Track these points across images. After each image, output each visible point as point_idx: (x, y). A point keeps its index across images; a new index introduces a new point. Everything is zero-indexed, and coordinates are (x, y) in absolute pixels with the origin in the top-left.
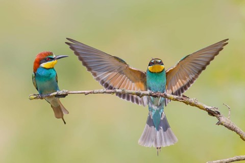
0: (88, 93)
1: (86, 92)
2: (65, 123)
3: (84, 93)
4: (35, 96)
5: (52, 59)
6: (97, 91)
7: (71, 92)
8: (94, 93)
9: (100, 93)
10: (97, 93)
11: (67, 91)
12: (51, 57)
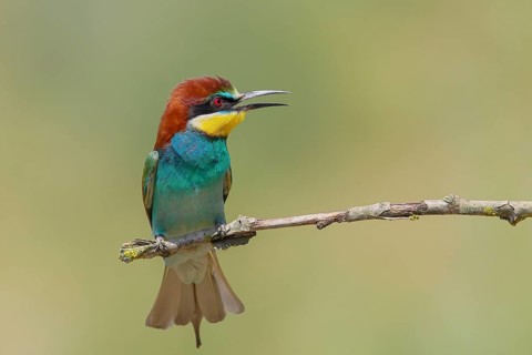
0: (329, 222)
1: (321, 216)
2: (199, 344)
3: (315, 222)
4: (142, 248)
5: (231, 103)
6: (360, 210)
7: (267, 223)
8: (348, 219)
9: (369, 217)
10: (360, 218)
11: (253, 220)
12: (227, 94)
